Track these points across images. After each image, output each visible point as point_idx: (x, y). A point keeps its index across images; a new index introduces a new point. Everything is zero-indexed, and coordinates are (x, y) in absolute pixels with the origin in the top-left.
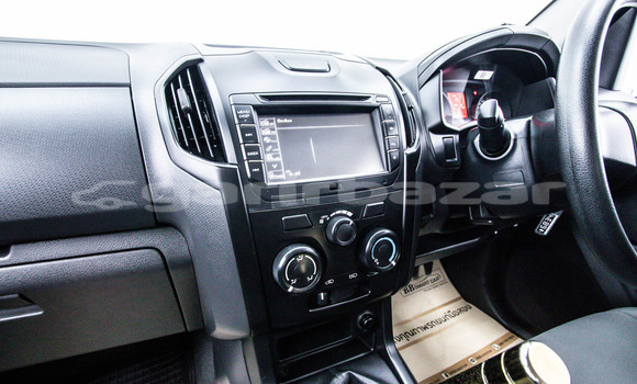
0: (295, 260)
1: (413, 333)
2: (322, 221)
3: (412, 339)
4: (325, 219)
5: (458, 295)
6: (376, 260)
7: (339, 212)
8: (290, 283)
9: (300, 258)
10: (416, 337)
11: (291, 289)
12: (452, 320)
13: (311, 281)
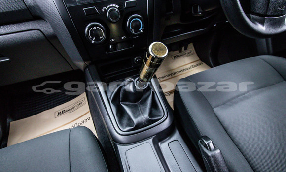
0: (92, 29)
1: (175, 73)
2: (103, 11)
3: (173, 76)
4: (105, 9)
5: (199, 59)
6: (133, 30)
7: (111, 5)
8: (92, 39)
9: (95, 28)
10: (175, 75)
11: (93, 42)
12: (193, 69)
13: (102, 39)
